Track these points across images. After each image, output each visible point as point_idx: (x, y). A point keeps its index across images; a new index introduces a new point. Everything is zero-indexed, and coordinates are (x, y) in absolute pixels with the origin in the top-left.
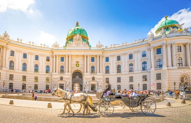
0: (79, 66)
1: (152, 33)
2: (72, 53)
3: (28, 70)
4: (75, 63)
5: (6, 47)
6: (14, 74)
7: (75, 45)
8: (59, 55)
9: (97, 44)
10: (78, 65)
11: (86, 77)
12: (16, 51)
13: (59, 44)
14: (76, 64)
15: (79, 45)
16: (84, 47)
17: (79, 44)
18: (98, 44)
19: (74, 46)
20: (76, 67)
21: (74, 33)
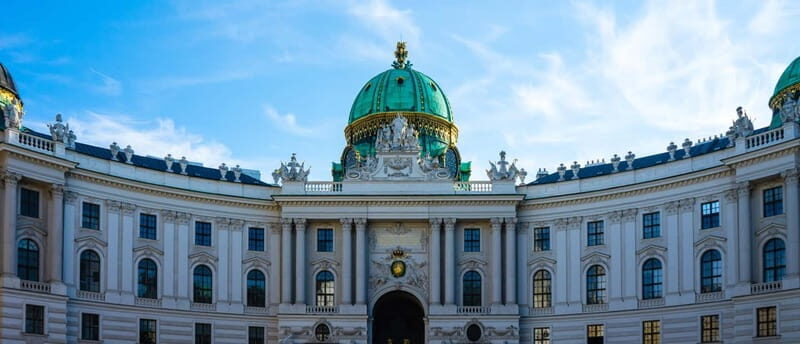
0: (406, 275)
1: (743, 115)
2: (372, 209)
3: (165, 294)
4: (385, 256)
5: (65, 189)
6: (102, 313)
7: (386, 172)
8: (309, 223)
9: (492, 165)
10: (398, 269)
11: (438, 325)
12: (107, 205)
13: (305, 170)
14: (391, 263)
15: (405, 171)
16: (430, 181)
17: (405, 167)
18: (498, 167)
19: (382, 175)
20: (391, 276)
21: (385, 102)
